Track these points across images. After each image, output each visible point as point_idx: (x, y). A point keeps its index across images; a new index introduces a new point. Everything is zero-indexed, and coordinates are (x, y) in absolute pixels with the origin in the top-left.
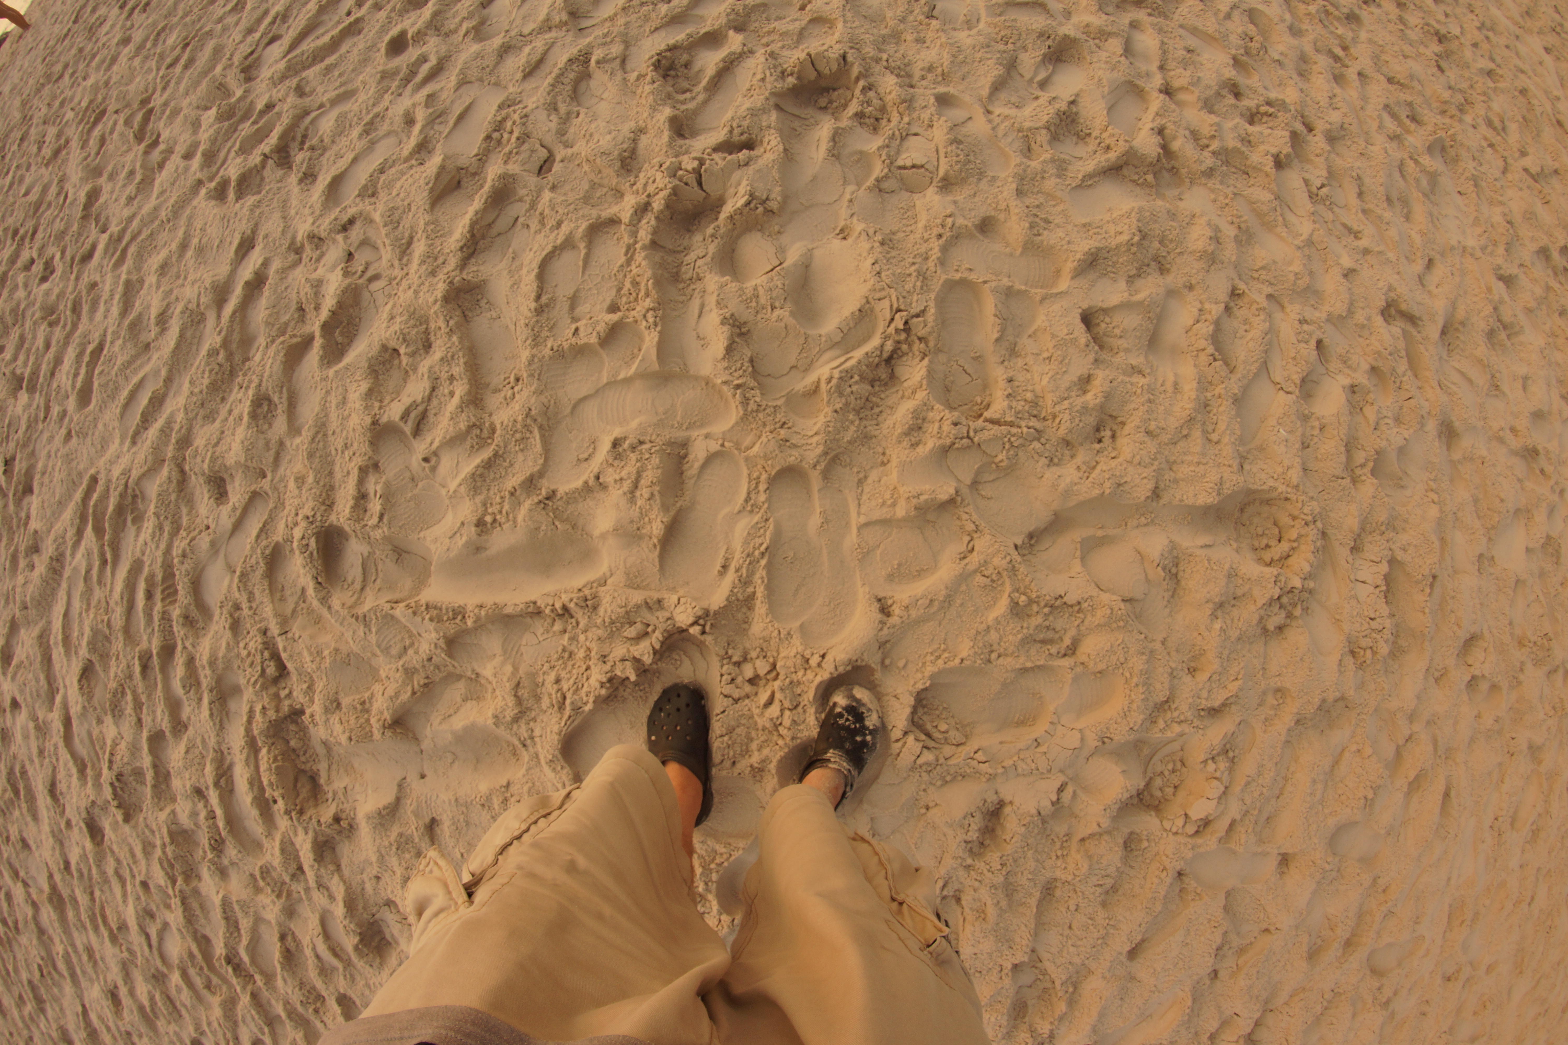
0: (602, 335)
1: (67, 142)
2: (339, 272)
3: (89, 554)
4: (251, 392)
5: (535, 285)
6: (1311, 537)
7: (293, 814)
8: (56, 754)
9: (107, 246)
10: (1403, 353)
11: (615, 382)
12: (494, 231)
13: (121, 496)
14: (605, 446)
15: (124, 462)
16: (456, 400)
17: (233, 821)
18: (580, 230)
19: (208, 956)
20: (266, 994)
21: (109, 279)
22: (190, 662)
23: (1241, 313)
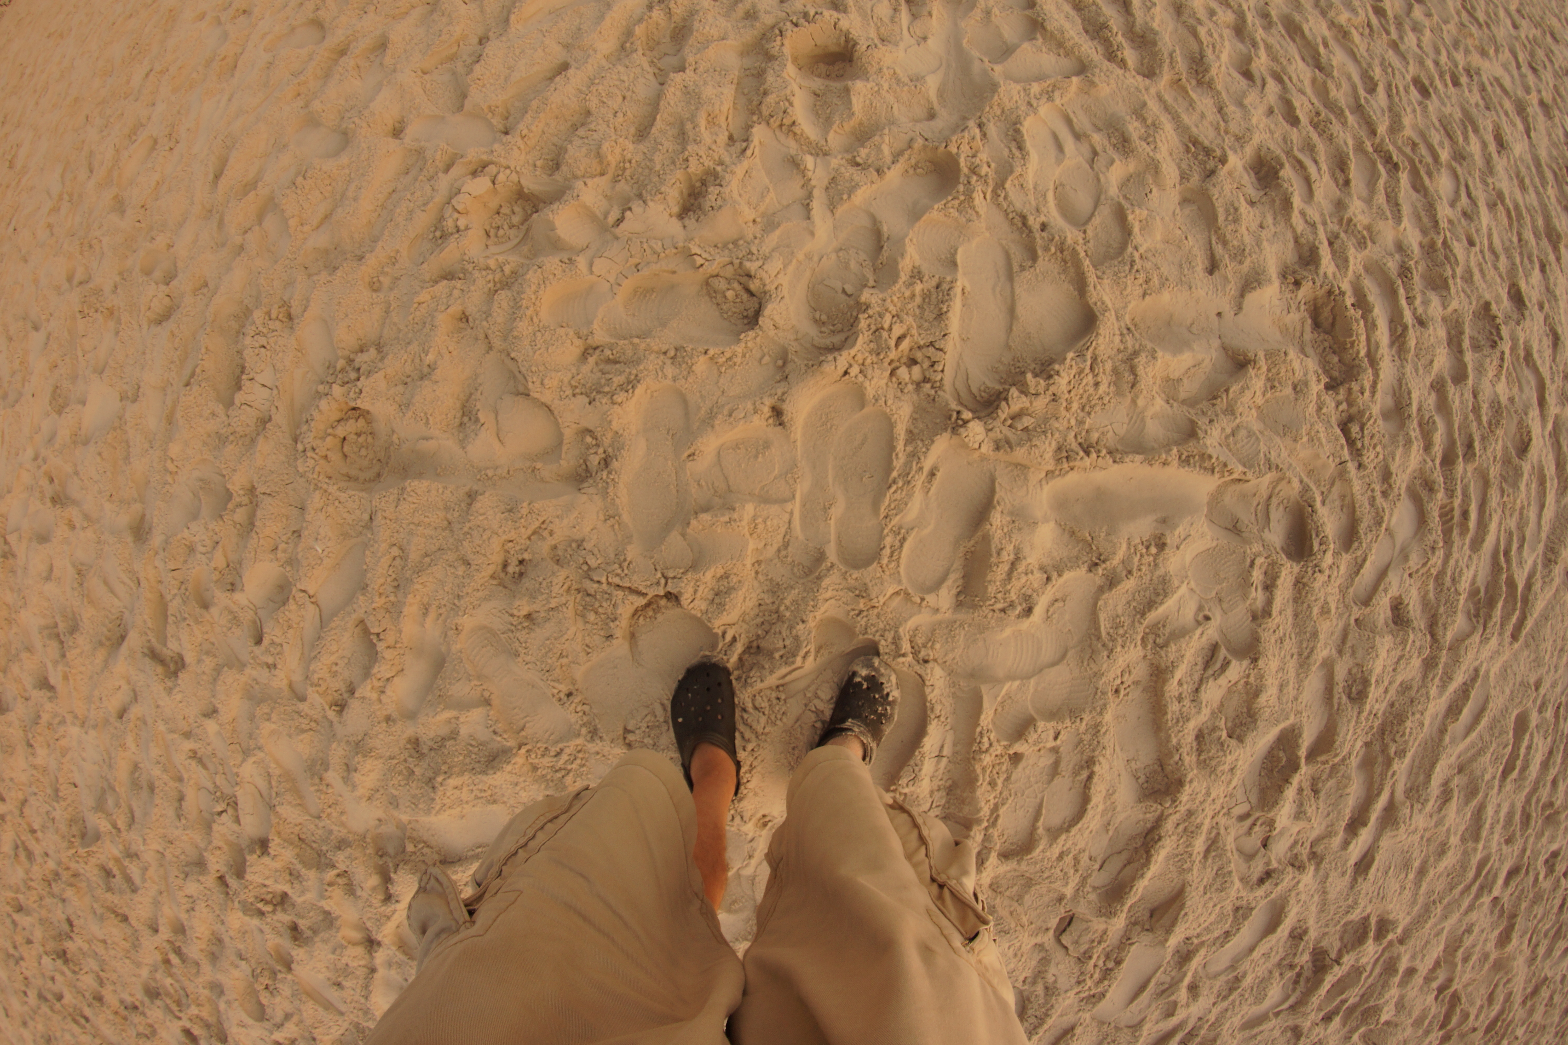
0: (1031, 729)
1: (1524, 1002)
2: (1279, 826)
3: (1520, 563)
4: (1367, 707)
5: (1093, 791)
6: (312, 435)
7: (1337, 292)
8: (1552, 373)
9: (1494, 882)
10: (171, 619)
11: (1022, 679)
12: (1125, 856)
13: (1490, 617)
14: (1039, 611)
15: (1485, 653)
16: (1178, 674)
17: (1391, 293)
18: (1041, 847)
19: (1415, 173)
20: (1362, 134)
21: (1494, 848)
22: (1428, 447)
23: (338, 684)
